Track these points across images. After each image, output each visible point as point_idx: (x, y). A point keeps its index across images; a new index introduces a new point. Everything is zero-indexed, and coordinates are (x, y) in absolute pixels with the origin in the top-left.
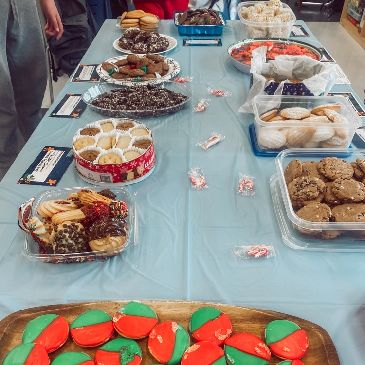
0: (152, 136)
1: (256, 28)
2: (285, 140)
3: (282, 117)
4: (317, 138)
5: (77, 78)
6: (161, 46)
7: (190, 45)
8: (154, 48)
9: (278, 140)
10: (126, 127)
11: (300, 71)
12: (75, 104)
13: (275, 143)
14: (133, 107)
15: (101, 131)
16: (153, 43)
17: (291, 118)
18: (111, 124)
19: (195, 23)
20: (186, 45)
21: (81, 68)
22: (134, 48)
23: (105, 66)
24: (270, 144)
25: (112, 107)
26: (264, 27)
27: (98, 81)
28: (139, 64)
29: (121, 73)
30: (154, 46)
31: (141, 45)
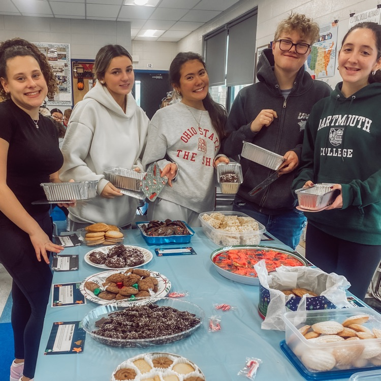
0: (200, 372)
1: (230, 237)
2: (335, 360)
3: (316, 333)
4: (366, 355)
5: (58, 302)
6: (139, 259)
7: (164, 255)
8: (132, 261)
9: (327, 360)
10: (164, 364)
11: (302, 281)
12: (69, 334)
13: (325, 364)
14: (146, 333)
15: (138, 372)
16: (129, 256)
17: (326, 333)
18: (143, 361)
19: (163, 233)
20: (160, 255)
21: (57, 289)
22: (110, 262)
23: (89, 286)
24: (319, 366)
25: (121, 336)
26: (238, 236)
27: (84, 303)
28: (128, 281)
29: (108, 292)
30: (132, 259)
31: (118, 259)
